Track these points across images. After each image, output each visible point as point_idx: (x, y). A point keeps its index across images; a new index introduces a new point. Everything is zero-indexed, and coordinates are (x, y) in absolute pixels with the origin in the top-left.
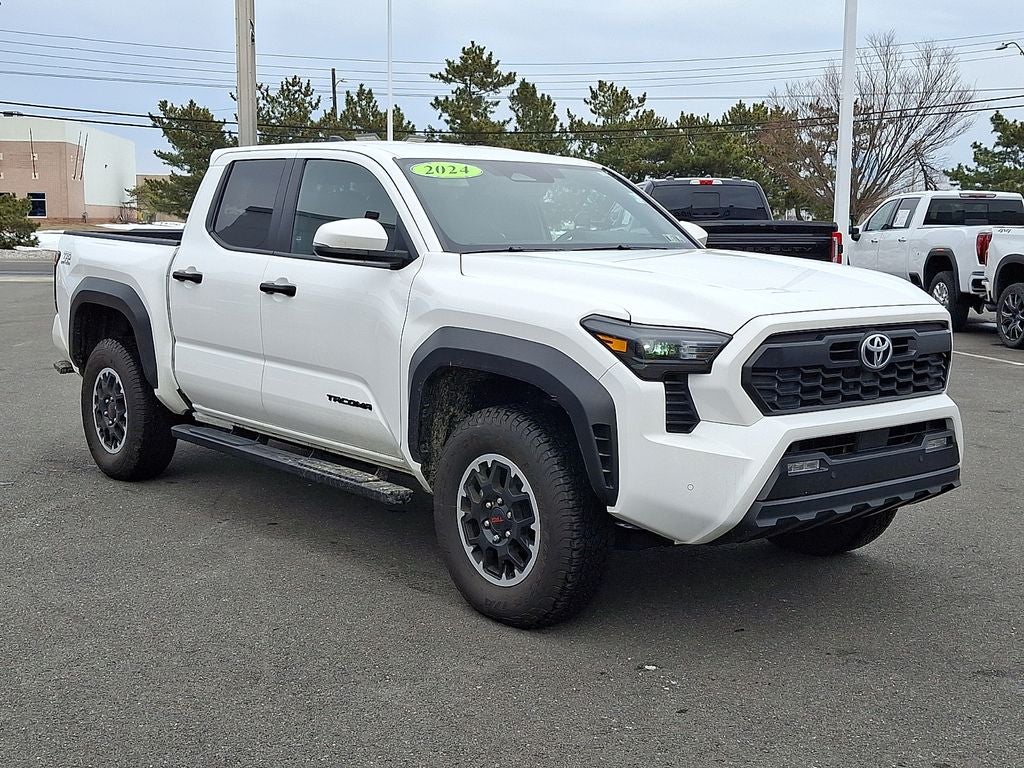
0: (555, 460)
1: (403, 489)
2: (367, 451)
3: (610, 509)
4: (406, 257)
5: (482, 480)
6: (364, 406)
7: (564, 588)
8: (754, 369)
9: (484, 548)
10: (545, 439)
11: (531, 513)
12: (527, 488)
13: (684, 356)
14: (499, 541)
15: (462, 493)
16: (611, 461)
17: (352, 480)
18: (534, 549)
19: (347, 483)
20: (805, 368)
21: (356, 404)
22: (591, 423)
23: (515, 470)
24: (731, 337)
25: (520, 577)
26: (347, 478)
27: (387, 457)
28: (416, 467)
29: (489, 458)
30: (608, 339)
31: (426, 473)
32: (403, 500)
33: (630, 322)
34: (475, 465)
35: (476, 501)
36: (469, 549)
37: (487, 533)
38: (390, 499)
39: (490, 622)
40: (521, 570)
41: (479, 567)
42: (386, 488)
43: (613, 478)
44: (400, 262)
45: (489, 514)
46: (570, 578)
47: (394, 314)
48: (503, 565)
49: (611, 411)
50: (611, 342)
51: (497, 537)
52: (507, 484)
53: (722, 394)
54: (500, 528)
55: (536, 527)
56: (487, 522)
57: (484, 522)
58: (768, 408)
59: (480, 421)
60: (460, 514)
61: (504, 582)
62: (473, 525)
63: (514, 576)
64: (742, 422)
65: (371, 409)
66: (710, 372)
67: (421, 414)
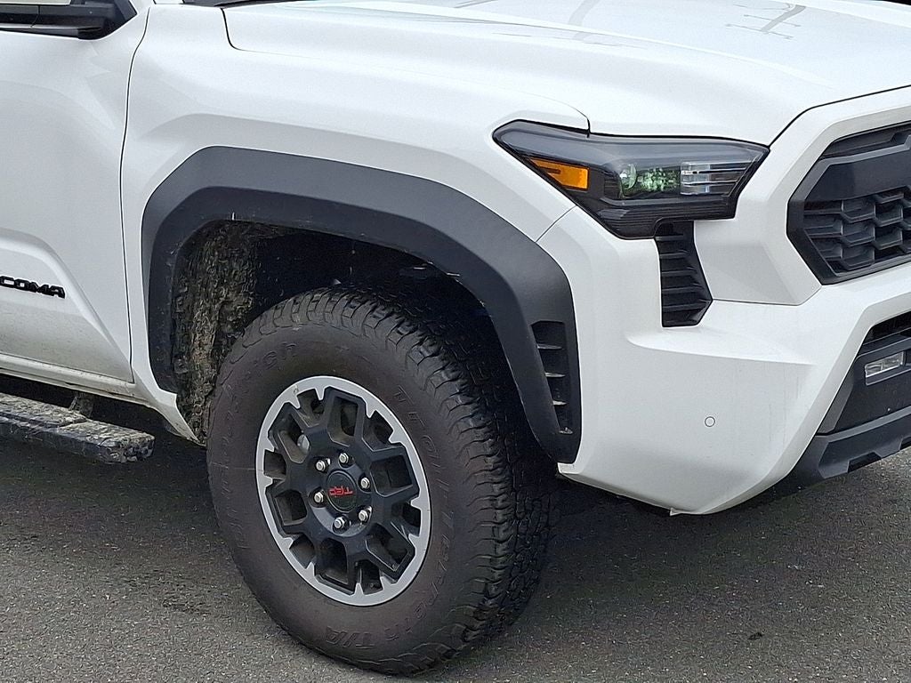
0: (456, 388)
1: (136, 436)
2: (56, 369)
3: (563, 468)
4: (110, 15)
5: (305, 419)
6: (47, 291)
7: (481, 609)
8: (808, 205)
9: (317, 539)
10: (433, 349)
11: (409, 478)
12: (399, 435)
13: (687, 189)
14: (345, 528)
15: (265, 444)
16: (568, 386)
17: (35, 422)
18: (420, 541)
19: (26, 429)
20: (882, 194)
21: (31, 287)
22: (530, 318)
23: (374, 405)
24: (766, 150)
25: (390, 589)
26: (23, 420)
27: (97, 378)
28: (166, 401)
29: (319, 384)
30: (553, 166)
31: (185, 409)
32: (138, 454)
33: (587, 132)
34: (290, 395)
35: (295, 459)
36: (285, 543)
37: (322, 515)
38: (115, 456)
39: (337, 668)
40: (395, 576)
41: (308, 573)
42: (106, 435)
43: (571, 415)
44: (99, 24)
45: (322, 481)
46: (493, 590)
47: (102, 122)
48: (357, 569)
49: (562, 296)
50: (558, 172)
51: (340, 521)
52: (359, 428)
53: (755, 253)
54: (348, 506)
55: (422, 503)
56: (319, 495)
57: (313, 495)
58: (828, 269)
59: (297, 318)
60: (264, 481)
61: (359, 597)
62: (292, 502)
63: (379, 587)
64: (788, 299)
65: (62, 294)
66: (733, 216)
67: (173, 306)
